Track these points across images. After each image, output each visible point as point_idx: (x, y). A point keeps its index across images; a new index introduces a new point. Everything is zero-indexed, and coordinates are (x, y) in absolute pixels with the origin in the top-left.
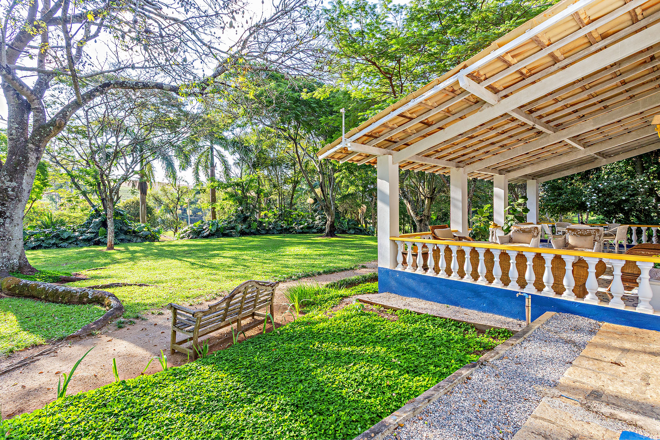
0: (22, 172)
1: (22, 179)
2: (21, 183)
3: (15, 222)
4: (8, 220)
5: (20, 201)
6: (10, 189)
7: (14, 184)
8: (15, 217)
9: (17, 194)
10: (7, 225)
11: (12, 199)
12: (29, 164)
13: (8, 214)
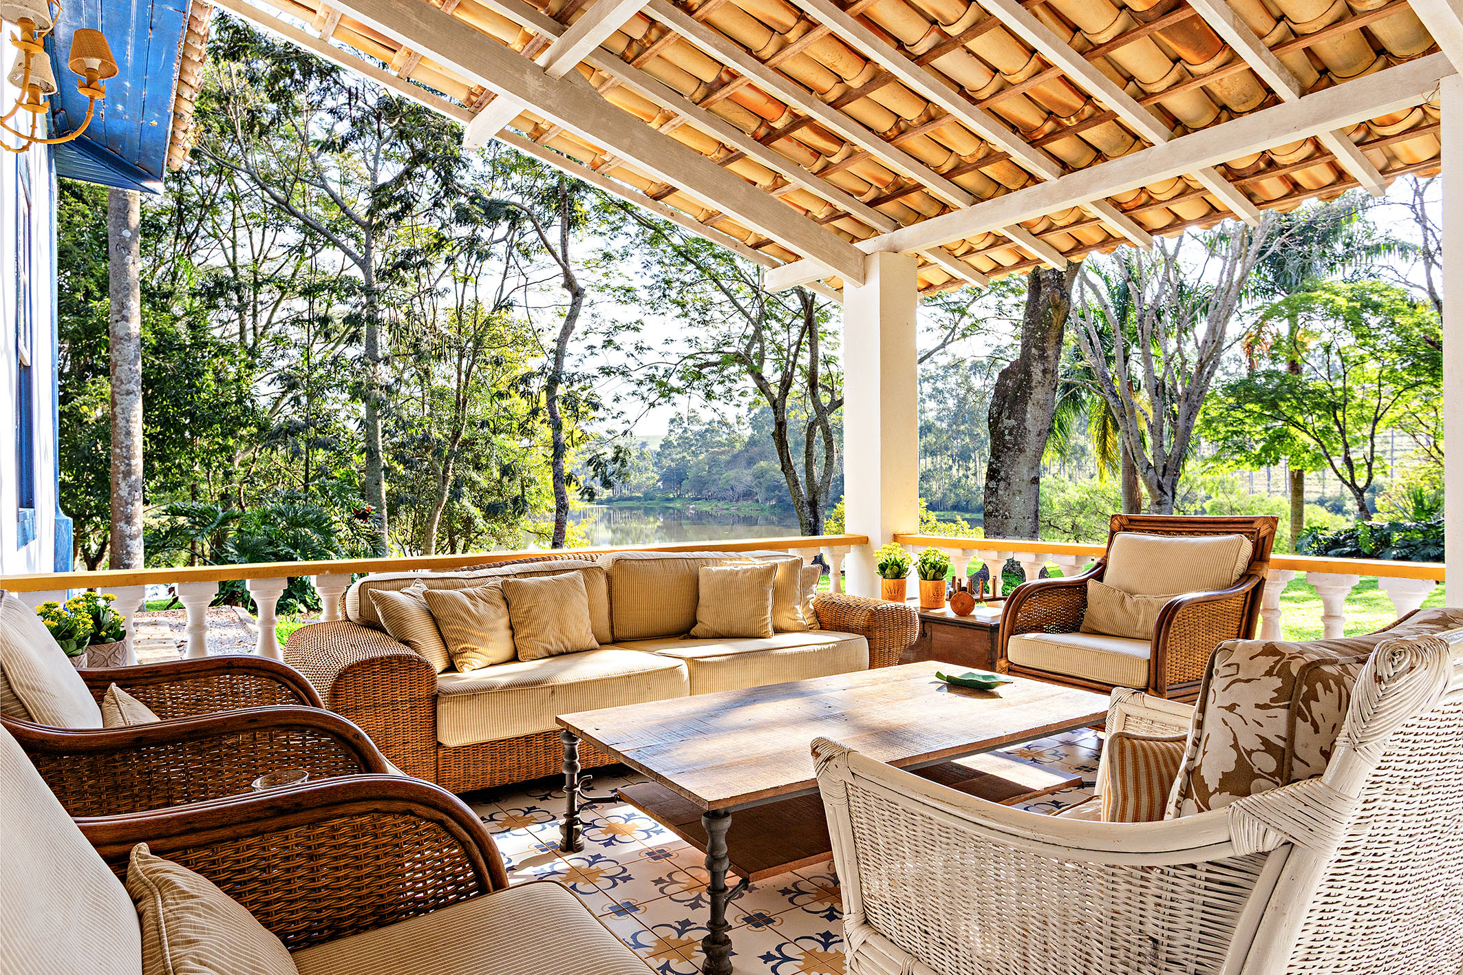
0: (1024, 399)
1: (1025, 412)
2: (1024, 420)
3: (1015, 487)
4: (1002, 484)
5: (1021, 451)
6: (1007, 432)
7: (1012, 422)
8: (1015, 479)
9: (1016, 439)
10: (1000, 492)
11: (1009, 449)
12: (1033, 384)
13: (1002, 473)
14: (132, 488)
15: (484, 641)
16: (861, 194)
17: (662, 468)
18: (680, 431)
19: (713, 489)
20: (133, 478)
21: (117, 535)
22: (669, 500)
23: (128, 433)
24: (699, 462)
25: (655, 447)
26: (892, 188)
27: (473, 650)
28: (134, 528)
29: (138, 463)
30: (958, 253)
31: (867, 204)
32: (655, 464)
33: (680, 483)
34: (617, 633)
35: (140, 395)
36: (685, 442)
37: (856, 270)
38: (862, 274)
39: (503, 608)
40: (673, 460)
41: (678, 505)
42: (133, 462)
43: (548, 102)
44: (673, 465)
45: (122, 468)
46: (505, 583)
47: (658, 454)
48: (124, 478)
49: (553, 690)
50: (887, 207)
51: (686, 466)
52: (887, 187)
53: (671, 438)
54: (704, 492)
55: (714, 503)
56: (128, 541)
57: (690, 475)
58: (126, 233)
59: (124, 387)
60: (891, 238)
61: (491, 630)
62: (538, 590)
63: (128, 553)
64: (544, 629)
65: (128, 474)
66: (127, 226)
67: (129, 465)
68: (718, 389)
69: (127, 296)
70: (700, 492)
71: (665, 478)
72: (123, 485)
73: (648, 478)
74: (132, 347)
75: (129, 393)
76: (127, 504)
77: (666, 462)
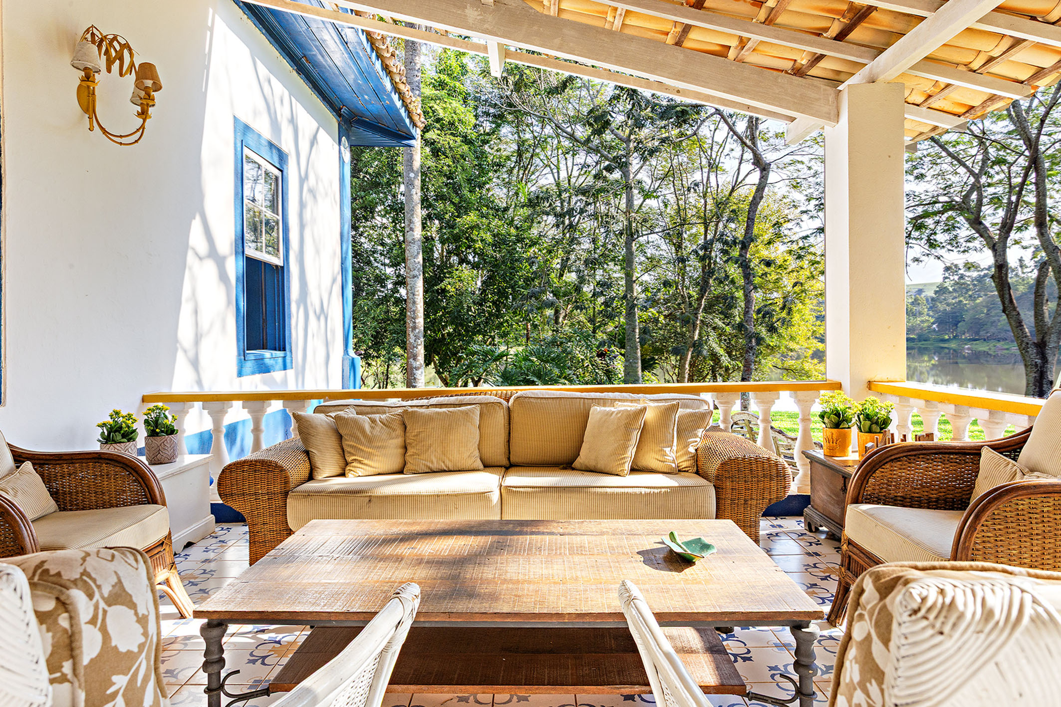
14: (417, 337)
15: (369, 456)
16: (826, 30)
17: (936, 312)
18: (956, 278)
19: (993, 330)
20: (417, 330)
21: (409, 366)
22: (944, 341)
23: (414, 302)
24: (977, 305)
25: (930, 293)
26: (849, 15)
27: (360, 462)
28: (418, 363)
29: (420, 321)
30: (975, 65)
31: (836, 39)
32: (930, 309)
33: (956, 325)
34: (514, 459)
35: (421, 277)
36: (961, 287)
37: (825, 109)
38: (834, 112)
39: (399, 431)
40: (948, 305)
41: (953, 345)
42: (417, 321)
43: (486, 26)
44: (948, 309)
45: (411, 325)
46: (406, 412)
47: (933, 299)
48: (412, 331)
49: (370, 499)
50: (856, 35)
51: (963, 309)
52: (843, 16)
53: (946, 285)
54: (982, 333)
55: (992, 344)
56: (415, 371)
57: (967, 317)
58: (412, 175)
59: (412, 273)
60: (871, 69)
61: (378, 447)
62: (430, 418)
63: (415, 379)
64: (427, 450)
65: (414, 328)
66: (412, 171)
67: (415, 323)
68: (941, 237)
69: (412, 215)
70: (977, 333)
71: (940, 321)
72: (411, 335)
73: (922, 322)
74: (416, 247)
75: (414, 277)
76: (414, 347)
77: (941, 307)
